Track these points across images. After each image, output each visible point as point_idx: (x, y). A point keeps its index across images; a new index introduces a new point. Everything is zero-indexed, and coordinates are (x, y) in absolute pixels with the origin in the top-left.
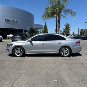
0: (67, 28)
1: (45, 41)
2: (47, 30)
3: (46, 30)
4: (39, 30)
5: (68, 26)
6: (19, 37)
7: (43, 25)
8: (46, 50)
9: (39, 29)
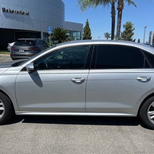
0: (129, 31)
1: (87, 71)
2: (90, 35)
3: (87, 34)
4: (74, 34)
5: (130, 27)
6: (26, 48)
7: (82, 24)
8: (90, 105)
9: (74, 32)
